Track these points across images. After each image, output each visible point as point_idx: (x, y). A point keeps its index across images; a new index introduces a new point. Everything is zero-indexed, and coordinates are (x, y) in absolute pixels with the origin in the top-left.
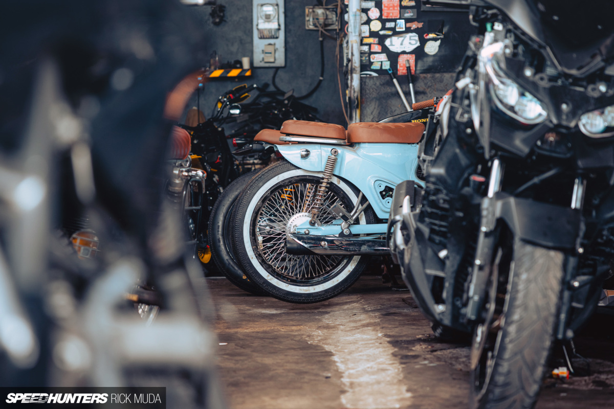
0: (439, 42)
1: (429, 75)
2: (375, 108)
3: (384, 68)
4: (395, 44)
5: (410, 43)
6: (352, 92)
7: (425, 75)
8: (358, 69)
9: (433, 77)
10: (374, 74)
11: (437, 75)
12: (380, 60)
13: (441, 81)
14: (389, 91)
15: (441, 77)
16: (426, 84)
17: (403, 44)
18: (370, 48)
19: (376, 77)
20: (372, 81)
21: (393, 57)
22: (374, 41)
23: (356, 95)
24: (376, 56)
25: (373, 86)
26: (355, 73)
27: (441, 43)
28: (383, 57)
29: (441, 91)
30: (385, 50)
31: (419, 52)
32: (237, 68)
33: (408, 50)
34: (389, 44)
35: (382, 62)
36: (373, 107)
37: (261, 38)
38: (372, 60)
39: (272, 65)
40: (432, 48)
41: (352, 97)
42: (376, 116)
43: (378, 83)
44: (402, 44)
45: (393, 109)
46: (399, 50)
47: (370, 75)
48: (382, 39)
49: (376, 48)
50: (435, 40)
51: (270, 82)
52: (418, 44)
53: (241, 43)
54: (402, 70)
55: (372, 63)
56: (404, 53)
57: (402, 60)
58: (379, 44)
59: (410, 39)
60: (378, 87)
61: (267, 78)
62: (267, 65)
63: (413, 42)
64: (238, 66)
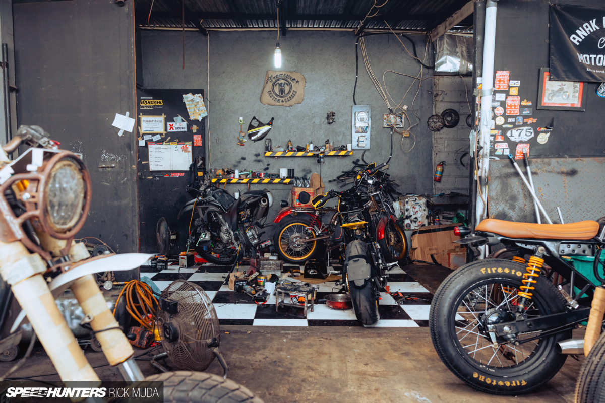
0: (548, 134)
1: (539, 160)
2: (498, 185)
3: (505, 154)
4: (515, 136)
5: (526, 135)
6: (484, 172)
7: (536, 159)
8: (488, 154)
9: (543, 161)
10: (497, 159)
11: (546, 160)
12: (503, 148)
13: (549, 164)
14: (509, 171)
15: (549, 161)
16: (537, 167)
17: (521, 135)
18: (494, 138)
19: (498, 160)
20: (495, 163)
21: (513, 145)
22: (498, 133)
23: (486, 174)
24: (499, 144)
25: (497, 168)
26: (486, 158)
27: (550, 135)
28: (505, 145)
29: (549, 172)
30: (507, 139)
31: (533, 142)
32: (344, 150)
33: (524, 140)
34: (510, 135)
35: (503, 149)
36: (497, 184)
37: (356, 132)
38: (496, 148)
39: (362, 148)
40: (543, 138)
41: (483, 176)
42: (499, 191)
43: (500, 166)
44: (519, 135)
45: (512, 185)
46: (518, 140)
47: (494, 159)
48: (504, 131)
49: (500, 138)
50: (546, 132)
51: (360, 159)
52: (533, 135)
53: (344, 135)
54: (519, 156)
55: (496, 150)
56: (521, 142)
57: (520, 148)
58: (502, 135)
59: (526, 132)
60: (500, 168)
61: (358, 156)
62: (360, 148)
63: (529, 134)
64: (345, 149)
